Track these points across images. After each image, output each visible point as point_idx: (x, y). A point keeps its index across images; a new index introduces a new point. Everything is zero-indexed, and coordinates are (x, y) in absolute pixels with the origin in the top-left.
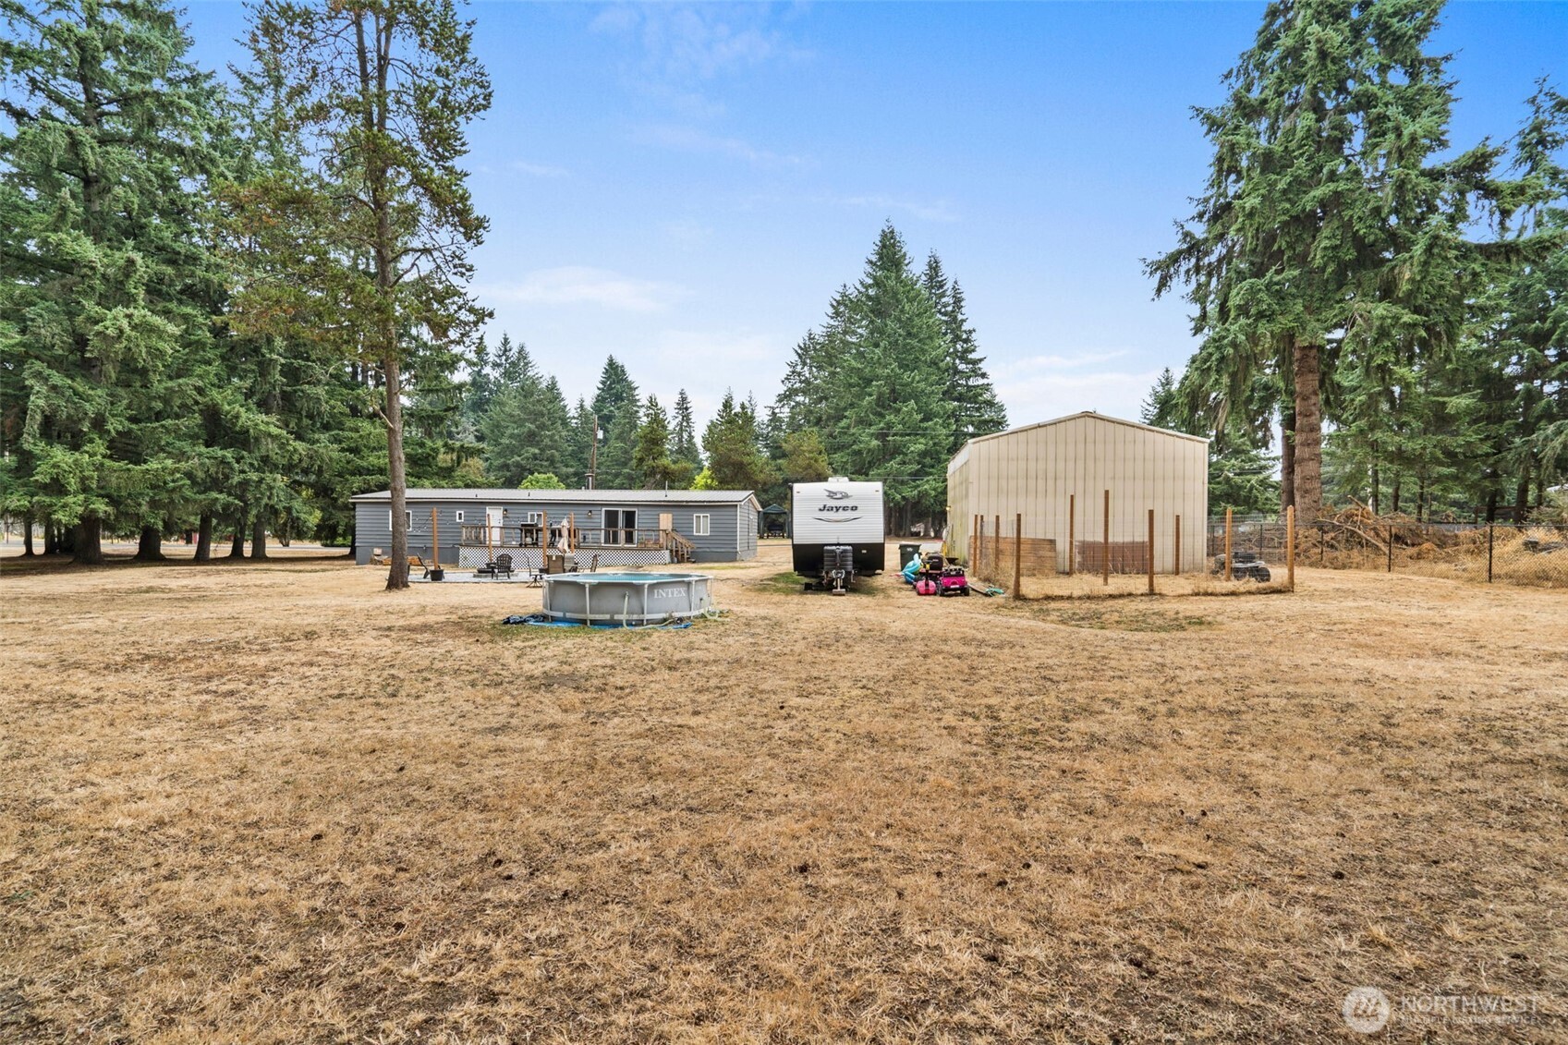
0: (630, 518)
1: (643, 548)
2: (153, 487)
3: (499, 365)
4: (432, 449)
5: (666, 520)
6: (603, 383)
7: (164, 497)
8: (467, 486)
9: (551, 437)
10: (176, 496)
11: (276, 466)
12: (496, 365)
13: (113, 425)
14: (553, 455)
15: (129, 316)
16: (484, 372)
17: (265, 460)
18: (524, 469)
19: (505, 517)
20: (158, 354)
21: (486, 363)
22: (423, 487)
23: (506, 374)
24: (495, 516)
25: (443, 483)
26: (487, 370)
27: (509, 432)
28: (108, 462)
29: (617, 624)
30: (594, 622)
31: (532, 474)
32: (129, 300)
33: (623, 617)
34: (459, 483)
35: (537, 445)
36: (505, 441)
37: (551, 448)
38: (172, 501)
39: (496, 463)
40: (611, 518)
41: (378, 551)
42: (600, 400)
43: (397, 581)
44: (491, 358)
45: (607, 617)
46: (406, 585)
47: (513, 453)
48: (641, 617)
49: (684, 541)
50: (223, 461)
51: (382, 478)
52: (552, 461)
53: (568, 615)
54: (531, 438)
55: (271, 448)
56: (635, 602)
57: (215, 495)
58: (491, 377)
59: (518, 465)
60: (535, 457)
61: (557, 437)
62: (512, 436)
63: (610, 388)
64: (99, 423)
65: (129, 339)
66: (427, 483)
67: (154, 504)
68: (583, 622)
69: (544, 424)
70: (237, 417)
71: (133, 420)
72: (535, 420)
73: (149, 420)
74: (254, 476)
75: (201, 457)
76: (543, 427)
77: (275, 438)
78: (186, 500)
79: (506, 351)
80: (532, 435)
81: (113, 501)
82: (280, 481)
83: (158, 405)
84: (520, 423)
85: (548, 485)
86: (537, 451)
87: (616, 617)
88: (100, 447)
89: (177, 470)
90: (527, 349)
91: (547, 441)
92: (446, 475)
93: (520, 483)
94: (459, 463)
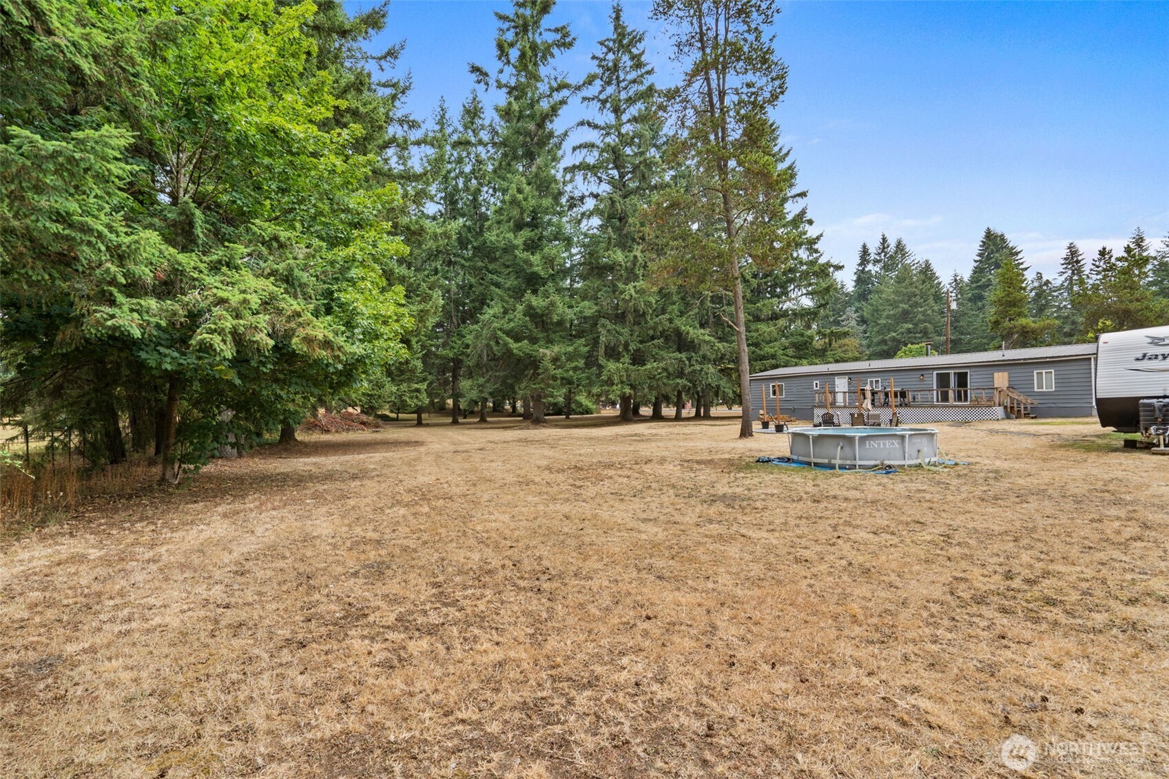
0: (962, 379)
1: (977, 404)
2: (649, 378)
3: (879, 261)
4: (809, 337)
5: (1001, 379)
6: (980, 255)
7: (654, 383)
8: (837, 361)
9: (924, 313)
10: (660, 383)
11: (710, 360)
12: (876, 262)
13: (632, 347)
14: (926, 328)
15: (635, 287)
16: (867, 269)
17: (704, 357)
18: (899, 342)
19: (849, 384)
20: (648, 304)
21: (868, 262)
22: (802, 365)
23: (886, 268)
24: (841, 384)
25: (817, 361)
26: (870, 267)
27: (885, 313)
28: (630, 367)
29: (832, 467)
30: (816, 465)
31: (906, 345)
32: (636, 278)
33: (837, 462)
34: (831, 360)
35: (911, 321)
36: (883, 321)
37: (925, 321)
38: (658, 386)
39: (875, 340)
40: (943, 380)
41: (761, 412)
42: (978, 271)
43: (746, 432)
44: (873, 257)
45: (826, 461)
46: (751, 435)
47: (889, 330)
48: (854, 462)
49: (1022, 398)
50: (681, 360)
51: (773, 362)
52: (925, 333)
53: (801, 458)
54: (905, 316)
55: (705, 349)
56: (847, 450)
57: (678, 381)
58: (873, 272)
59: (894, 339)
60: (909, 331)
61: (929, 312)
62: (888, 317)
63: (989, 258)
64: (626, 346)
65: (635, 299)
66: (805, 362)
67: (651, 388)
68: (809, 464)
69: (916, 303)
70: (688, 333)
71: (641, 342)
72: (909, 300)
73: (648, 341)
74: (698, 367)
75: (671, 358)
76: (916, 305)
77: (707, 342)
78: (664, 384)
79: (884, 248)
80: (905, 313)
81: (632, 387)
82: (711, 369)
83: (651, 332)
84: (894, 304)
85: (919, 353)
86: (910, 326)
87: (833, 462)
88: (626, 359)
89: (658, 368)
90: (904, 242)
91: (920, 316)
92: (821, 355)
93: (895, 354)
94: (830, 345)
